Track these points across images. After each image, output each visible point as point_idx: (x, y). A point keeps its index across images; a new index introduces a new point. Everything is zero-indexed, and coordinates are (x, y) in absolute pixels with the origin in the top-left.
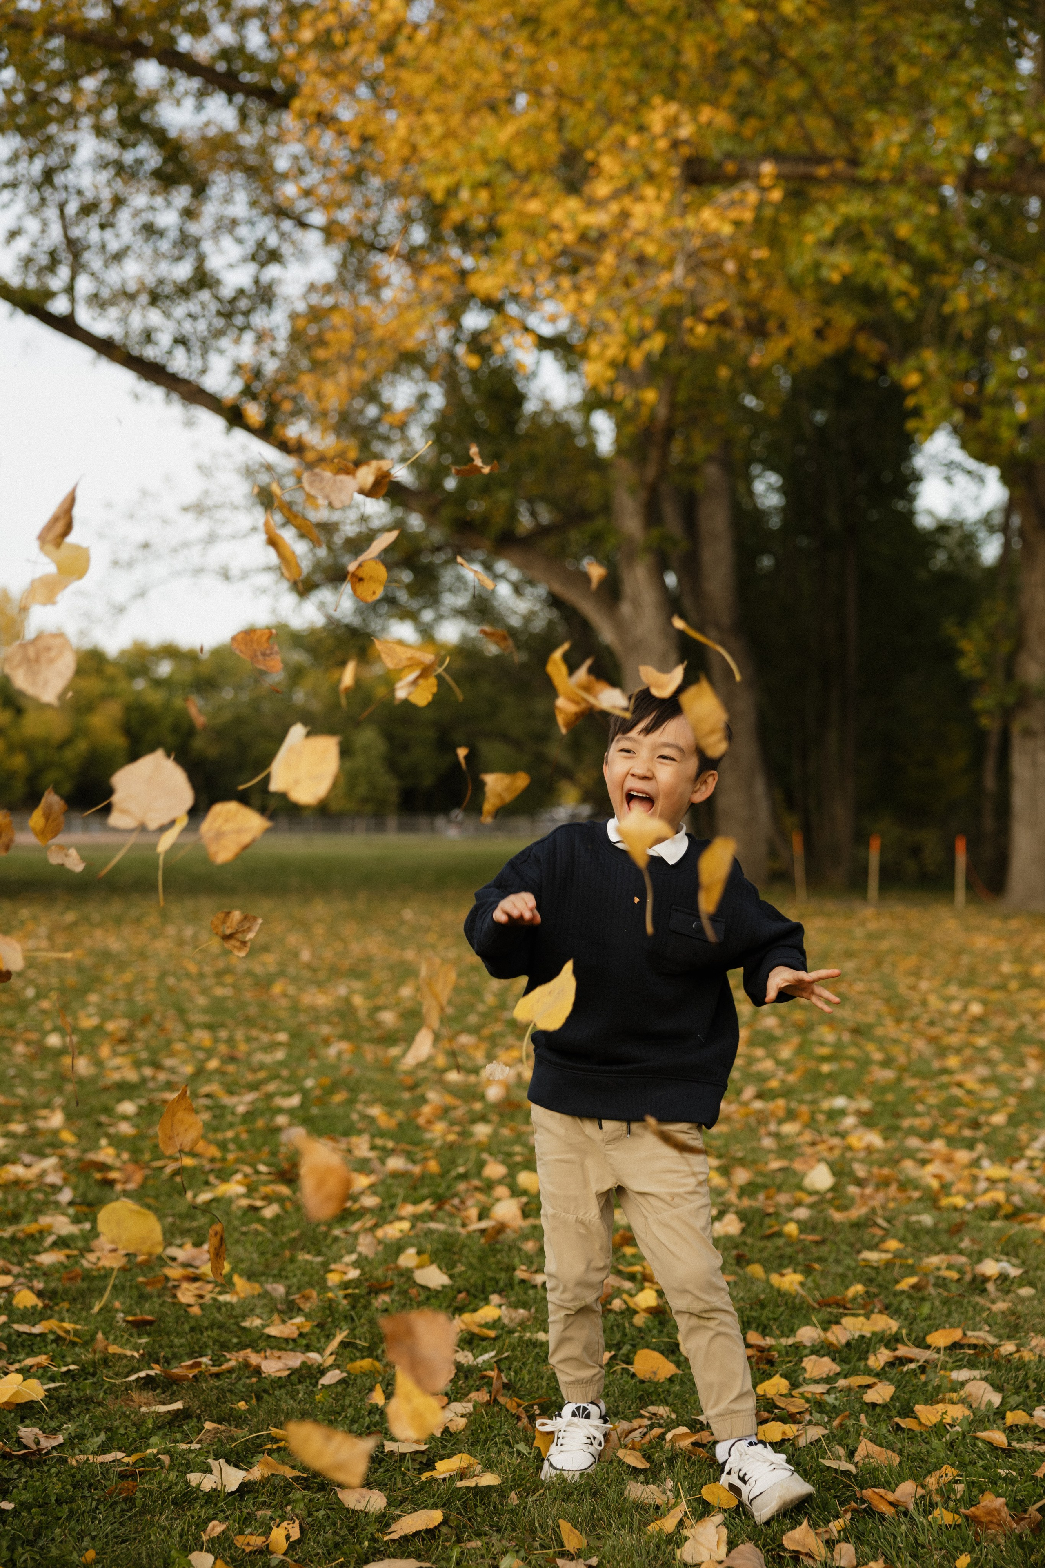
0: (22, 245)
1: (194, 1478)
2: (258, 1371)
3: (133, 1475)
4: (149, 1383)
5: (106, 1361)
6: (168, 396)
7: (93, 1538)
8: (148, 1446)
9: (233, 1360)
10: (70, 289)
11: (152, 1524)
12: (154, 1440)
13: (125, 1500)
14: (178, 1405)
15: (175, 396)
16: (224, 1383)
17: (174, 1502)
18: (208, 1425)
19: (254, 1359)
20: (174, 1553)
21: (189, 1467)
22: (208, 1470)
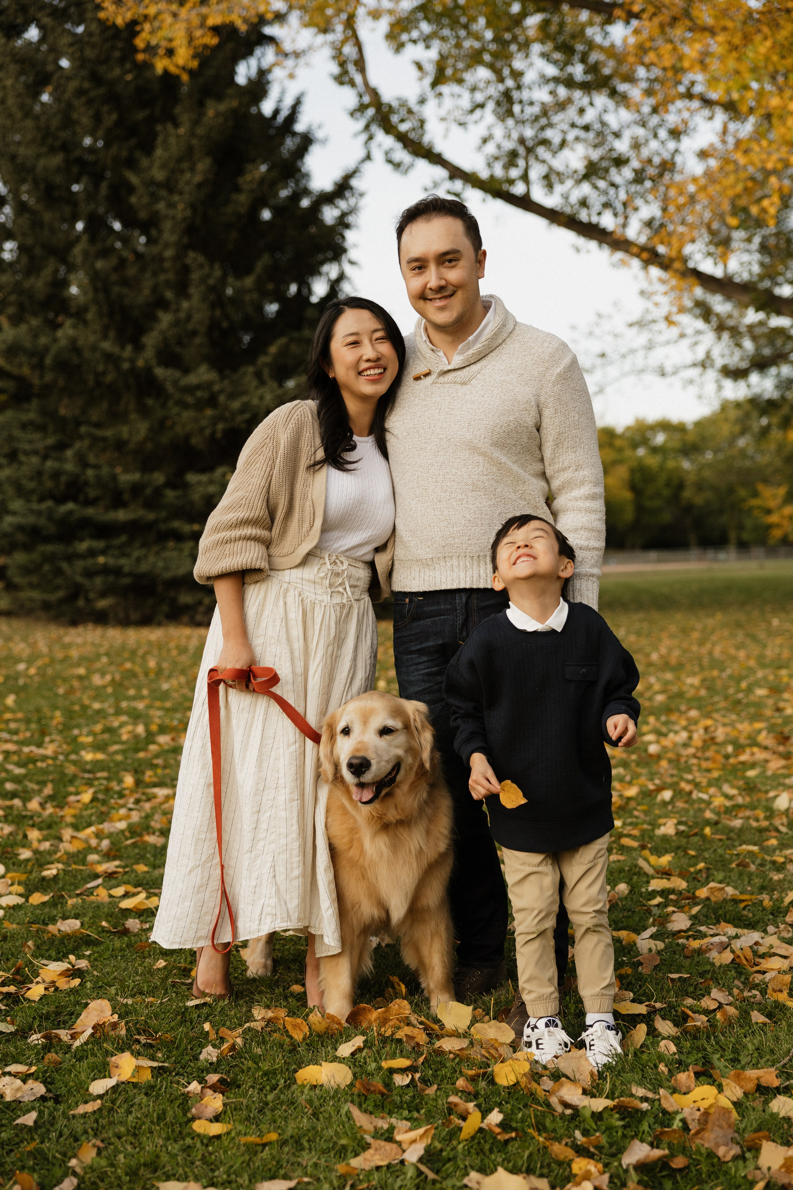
0: (490, 148)
6: (600, 246)
10: (525, 178)
15: (605, 246)
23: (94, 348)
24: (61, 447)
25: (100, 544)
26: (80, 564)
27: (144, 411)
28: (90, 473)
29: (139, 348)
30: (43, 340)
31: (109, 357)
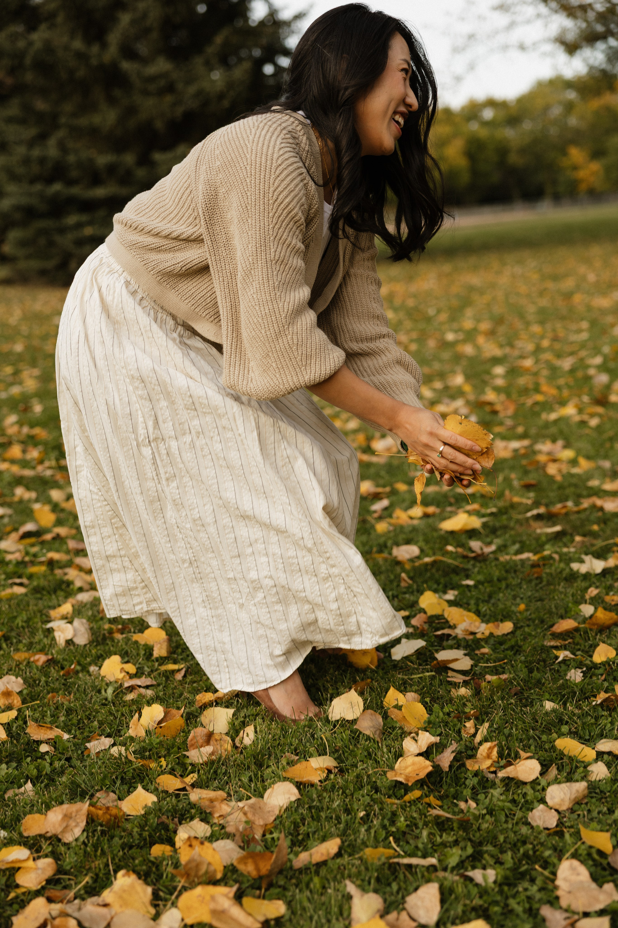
1: (575, 566)
2: (601, 509)
3: (538, 566)
4: (538, 517)
5: (513, 506)
7: (522, 599)
8: (544, 550)
9: (586, 504)
11: (554, 590)
12: (547, 547)
13: (537, 578)
14: (558, 528)
16: (583, 516)
17: (566, 579)
18: (578, 538)
19: (599, 502)
20: (570, 605)
21: (571, 560)
22: (582, 561)
23: (66, 48)
24: (42, 137)
25: (84, 218)
26: (70, 236)
27: (112, 101)
28: (71, 158)
29: (104, 45)
30: (21, 44)
31: (80, 56)
